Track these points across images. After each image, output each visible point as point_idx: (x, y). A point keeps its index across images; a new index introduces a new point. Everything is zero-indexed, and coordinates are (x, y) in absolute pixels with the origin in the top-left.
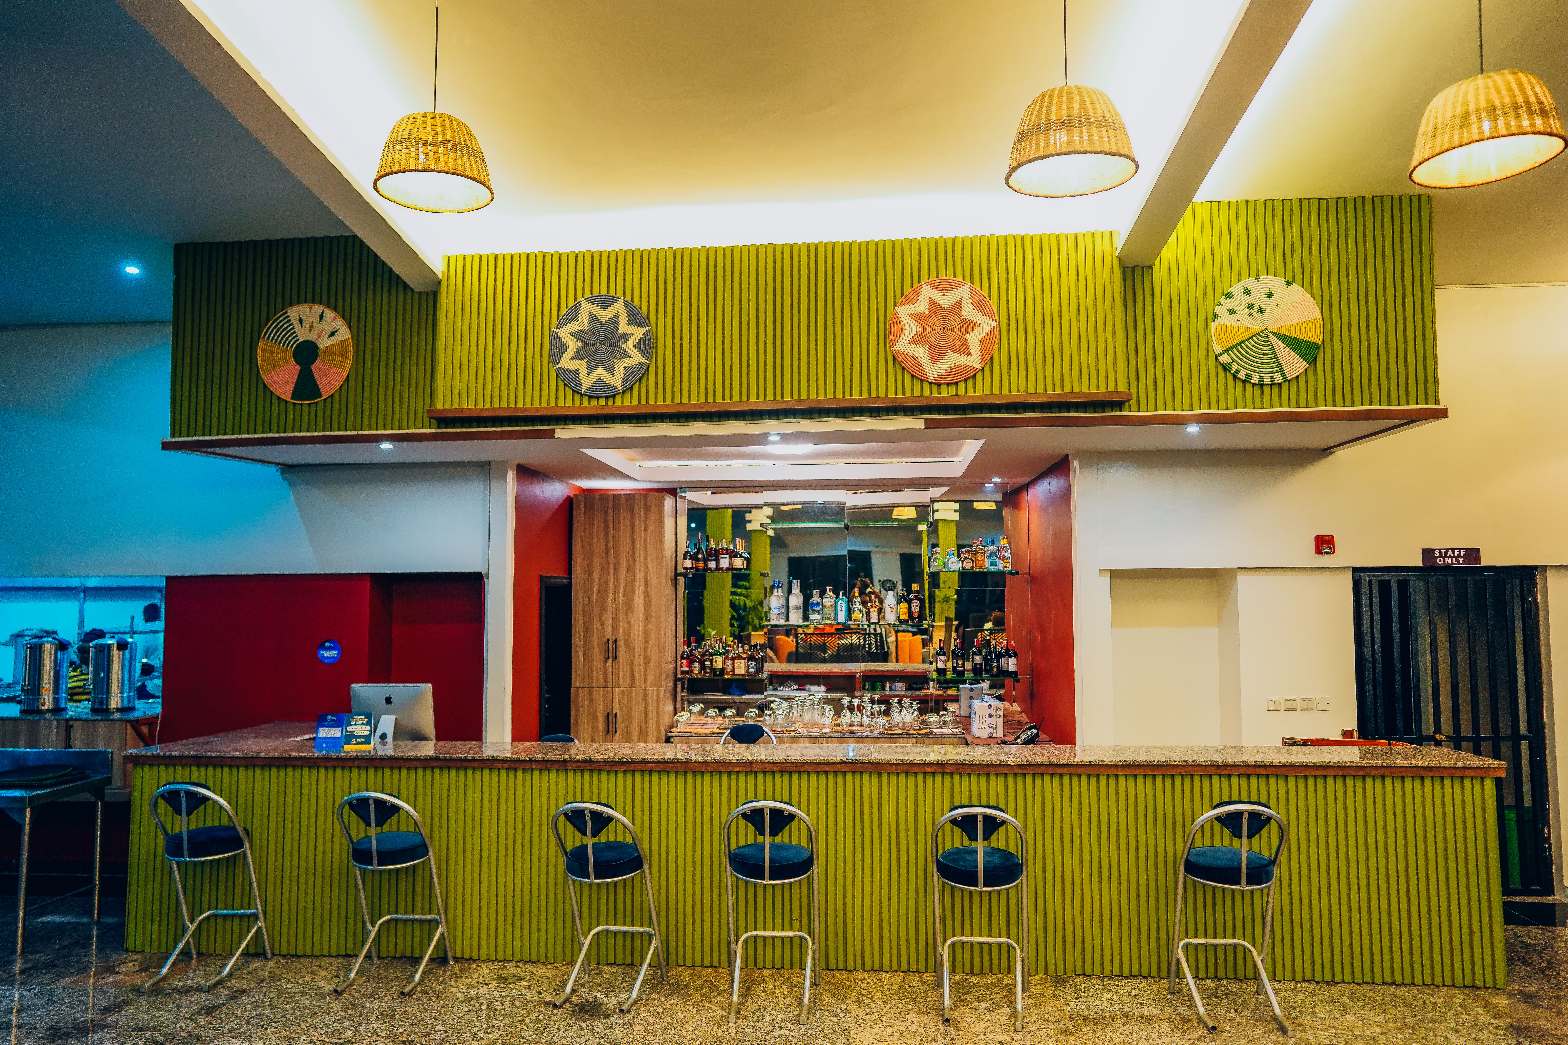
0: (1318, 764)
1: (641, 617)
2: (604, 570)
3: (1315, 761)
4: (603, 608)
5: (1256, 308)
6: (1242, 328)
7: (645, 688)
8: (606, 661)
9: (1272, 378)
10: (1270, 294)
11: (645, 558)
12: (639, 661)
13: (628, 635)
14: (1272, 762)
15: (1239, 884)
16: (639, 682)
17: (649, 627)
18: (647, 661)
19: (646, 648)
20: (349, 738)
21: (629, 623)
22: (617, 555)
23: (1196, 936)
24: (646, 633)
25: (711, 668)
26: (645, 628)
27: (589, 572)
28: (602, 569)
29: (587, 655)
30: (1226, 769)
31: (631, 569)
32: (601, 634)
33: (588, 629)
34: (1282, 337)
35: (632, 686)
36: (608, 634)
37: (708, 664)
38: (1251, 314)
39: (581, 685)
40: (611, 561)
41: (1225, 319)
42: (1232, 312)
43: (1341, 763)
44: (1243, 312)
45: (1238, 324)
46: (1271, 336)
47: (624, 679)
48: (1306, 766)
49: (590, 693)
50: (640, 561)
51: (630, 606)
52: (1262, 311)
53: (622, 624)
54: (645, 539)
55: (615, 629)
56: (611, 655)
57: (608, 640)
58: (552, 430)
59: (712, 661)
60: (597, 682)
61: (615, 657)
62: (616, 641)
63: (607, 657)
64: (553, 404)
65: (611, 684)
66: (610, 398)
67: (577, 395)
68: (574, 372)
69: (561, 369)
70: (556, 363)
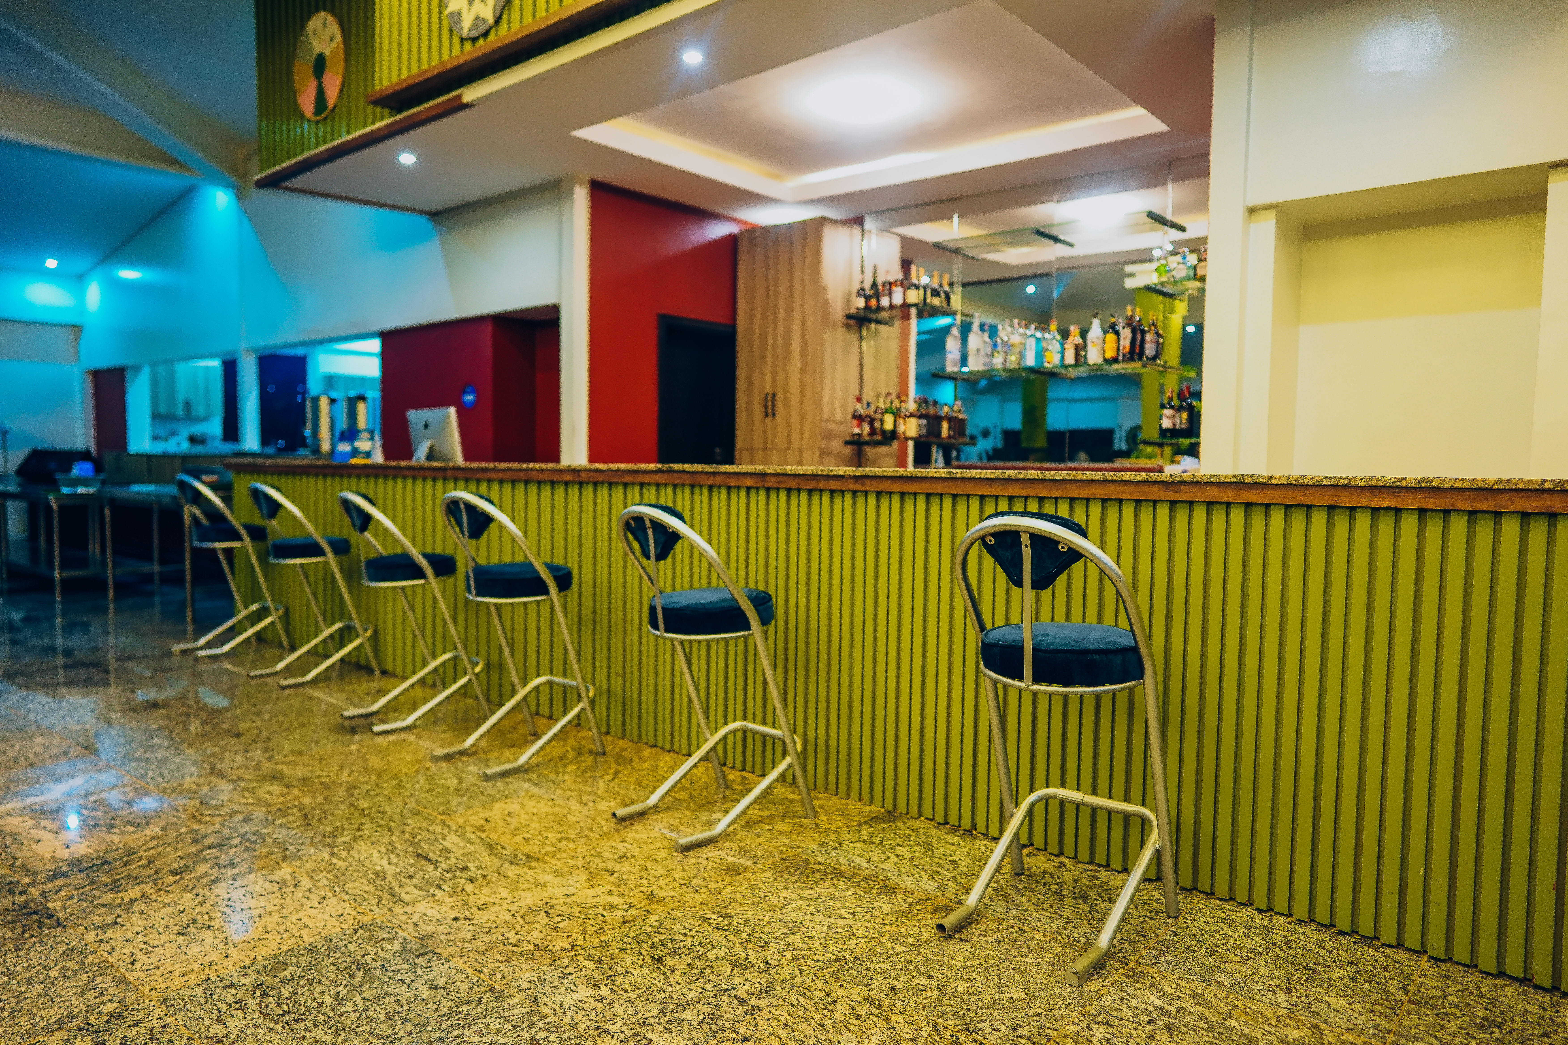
0: (1374, 483)
1: (798, 368)
2: (764, 315)
3: (1368, 475)
4: (763, 358)
7: (801, 450)
8: (765, 419)
12: (795, 418)
13: (786, 389)
14: (1271, 478)
15: (1020, 677)
16: (795, 444)
18: (803, 419)
19: (801, 405)
20: (355, 452)
21: (787, 375)
22: (776, 296)
23: (1063, 785)
24: (803, 386)
25: (881, 428)
26: (801, 379)
27: (751, 319)
29: (750, 412)
30: (1179, 491)
31: (789, 311)
32: (761, 388)
33: (750, 383)
35: (789, 448)
36: (768, 389)
37: (877, 425)
39: (744, 447)
40: (771, 303)
43: (1431, 481)
47: (781, 441)
48: (1345, 486)
49: (752, 455)
50: (797, 300)
51: (787, 355)
53: (781, 377)
54: (802, 273)
55: (774, 381)
56: (770, 411)
57: (767, 395)
58: (460, 96)
59: (882, 421)
60: (758, 442)
61: (774, 415)
62: (774, 395)
63: (766, 415)
64: (446, 56)
65: (769, 445)
66: (486, 34)
67: (463, 40)
68: (459, 13)
69: (451, 14)
70: (446, 7)
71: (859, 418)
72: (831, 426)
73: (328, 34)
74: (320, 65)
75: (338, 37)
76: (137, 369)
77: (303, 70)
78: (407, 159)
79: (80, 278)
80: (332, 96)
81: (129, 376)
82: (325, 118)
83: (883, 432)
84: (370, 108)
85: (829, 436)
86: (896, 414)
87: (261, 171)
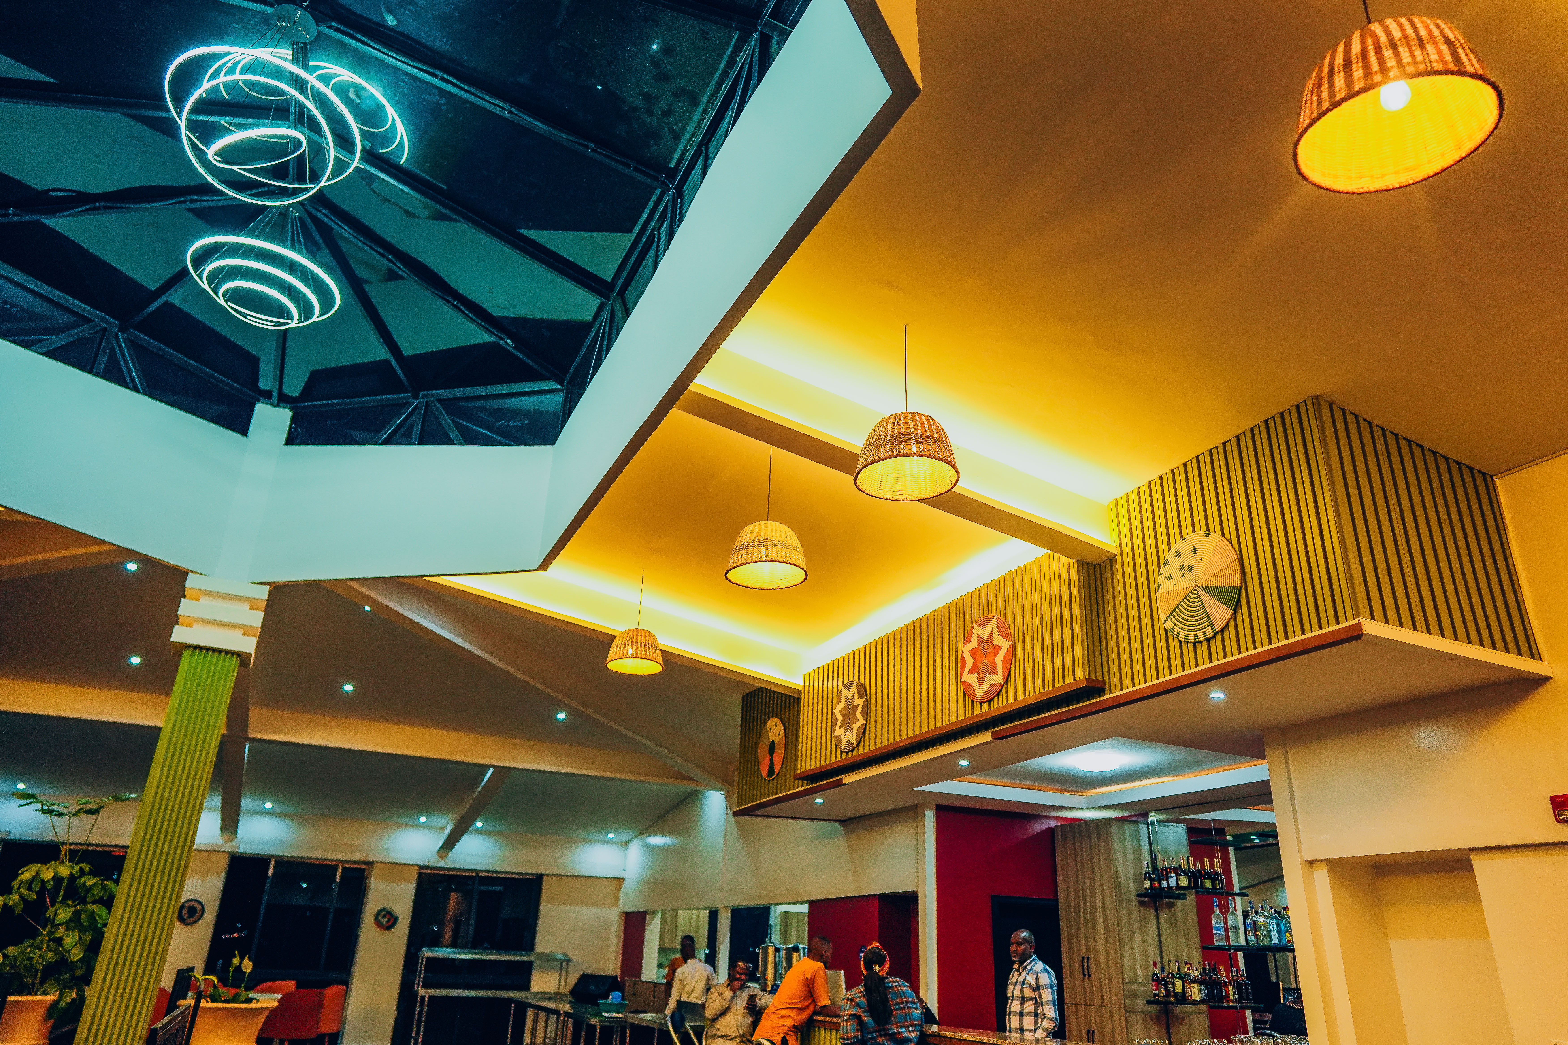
1: (1103, 937)
2: (1076, 891)
4: (1078, 927)
5: (1186, 569)
6: (1178, 591)
7: (1111, 1007)
8: (1084, 979)
9: (1205, 633)
10: (1195, 551)
11: (1101, 879)
12: (1105, 981)
13: (1096, 953)
16: (1107, 1002)
17: (1109, 946)
18: (1110, 981)
19: (1108, 968)
21: (1096, 942)
22: (1084, 878)
24: (1107, 953)
25: (1174, 991)
26: (1106, 947)
27: (1067, 895)
28: (1075, 892)
29: (1072, 973)
31: (1093, 891)
32: (1079, 954)
33: (1071, 948)
34: (1207, 590)
35: (1102, 1005)
36: (1084, 953)
37: (1170, 988)
38: (1183, 576)
39: (1071, 1002)
40: (1080, 883)
41: (1167, 587)
42: (1169, 578)
44: (1177, 574)
45: (1175, 588)
46: (1199, 590)
47: (1096, 997)
49: (1076, 1009)
50: (1098, 882)
51: (1095, 926)
52: (1190, 569)
53: (1092, 944)
54: (1100, 861)
55: (1087, 948)
56: (1086, 974)
57: (1083, 958)
58: (842, 779)
59: (1173, 984)
60: (1080, 999)
61: (1089, 976)
62: (1088, 958)
63: (1084, 975)
64: (833, 760)
65: (1088, 1003)
66: (852, 751)
67: (841, 752)
68: (840, 737)
69: (836, 736)
70: (834, 732)
71: (1157, 980)
72: (1134, 987)
73: (776, 731)
74: (772, 747)
75: (782, 733)
76: (654, 913)
77: (763, 748)
78: (819, 801)
79: (626, 843)
80: (777, 767)
81: (648, 917)
82: (773, 779)
83: (1176, 995)
84: (796, 781)
85: (1134, 996)
86: (1183, 979)
87: (738, 807)
